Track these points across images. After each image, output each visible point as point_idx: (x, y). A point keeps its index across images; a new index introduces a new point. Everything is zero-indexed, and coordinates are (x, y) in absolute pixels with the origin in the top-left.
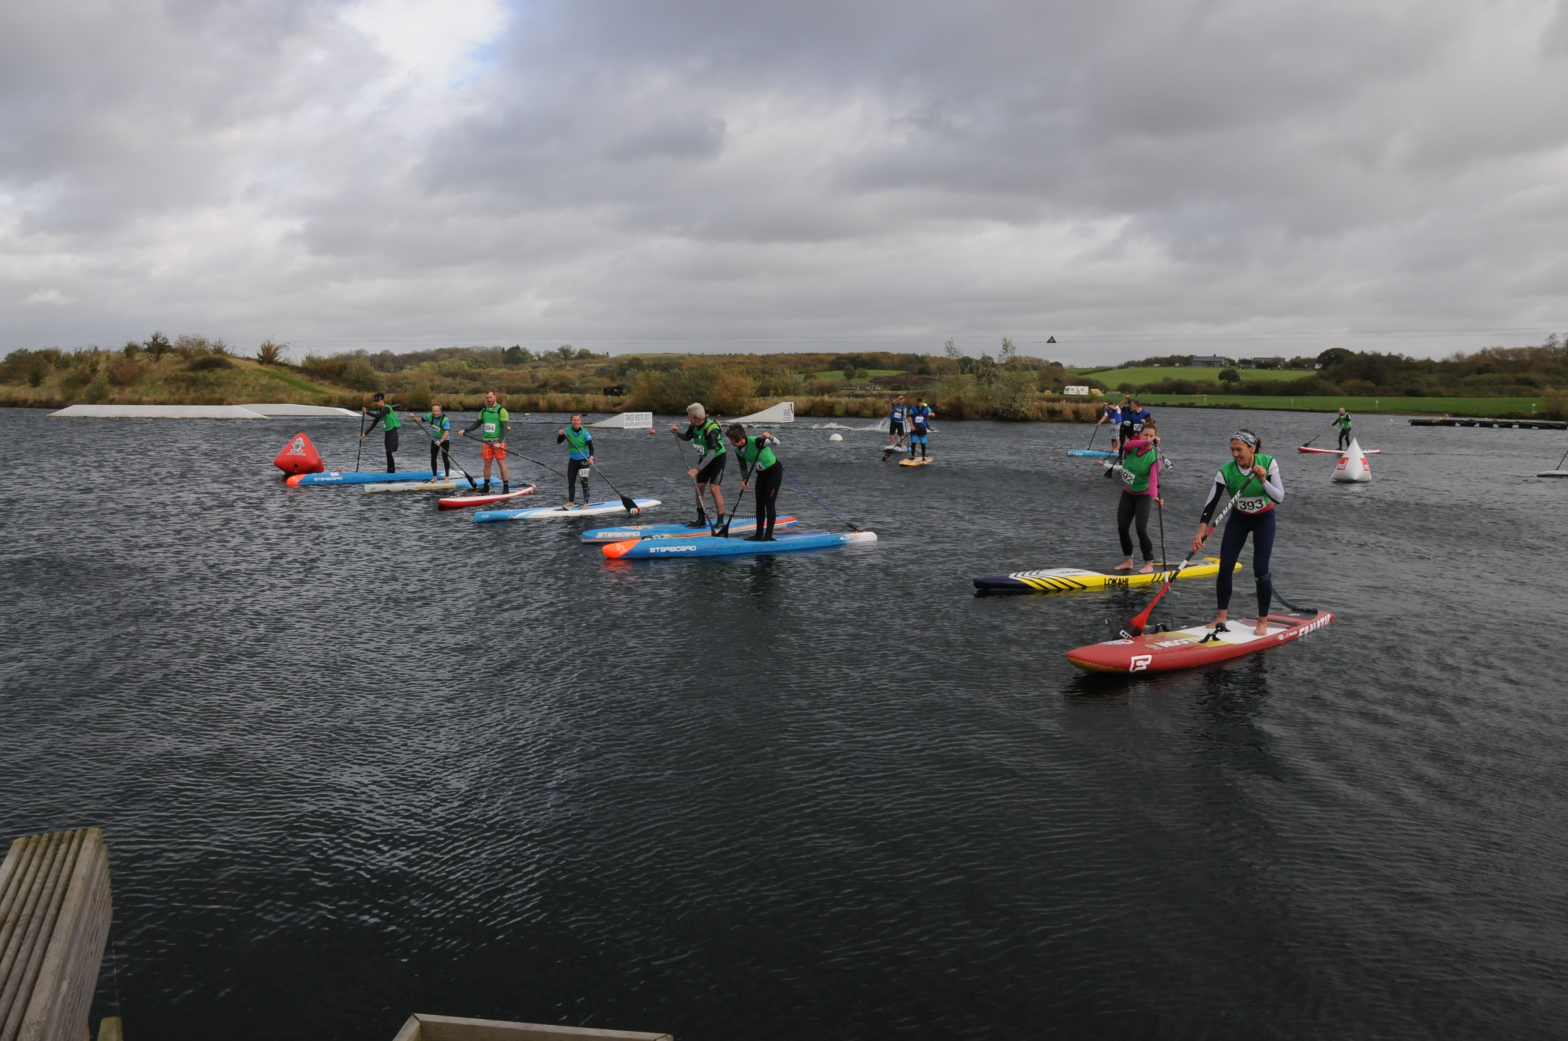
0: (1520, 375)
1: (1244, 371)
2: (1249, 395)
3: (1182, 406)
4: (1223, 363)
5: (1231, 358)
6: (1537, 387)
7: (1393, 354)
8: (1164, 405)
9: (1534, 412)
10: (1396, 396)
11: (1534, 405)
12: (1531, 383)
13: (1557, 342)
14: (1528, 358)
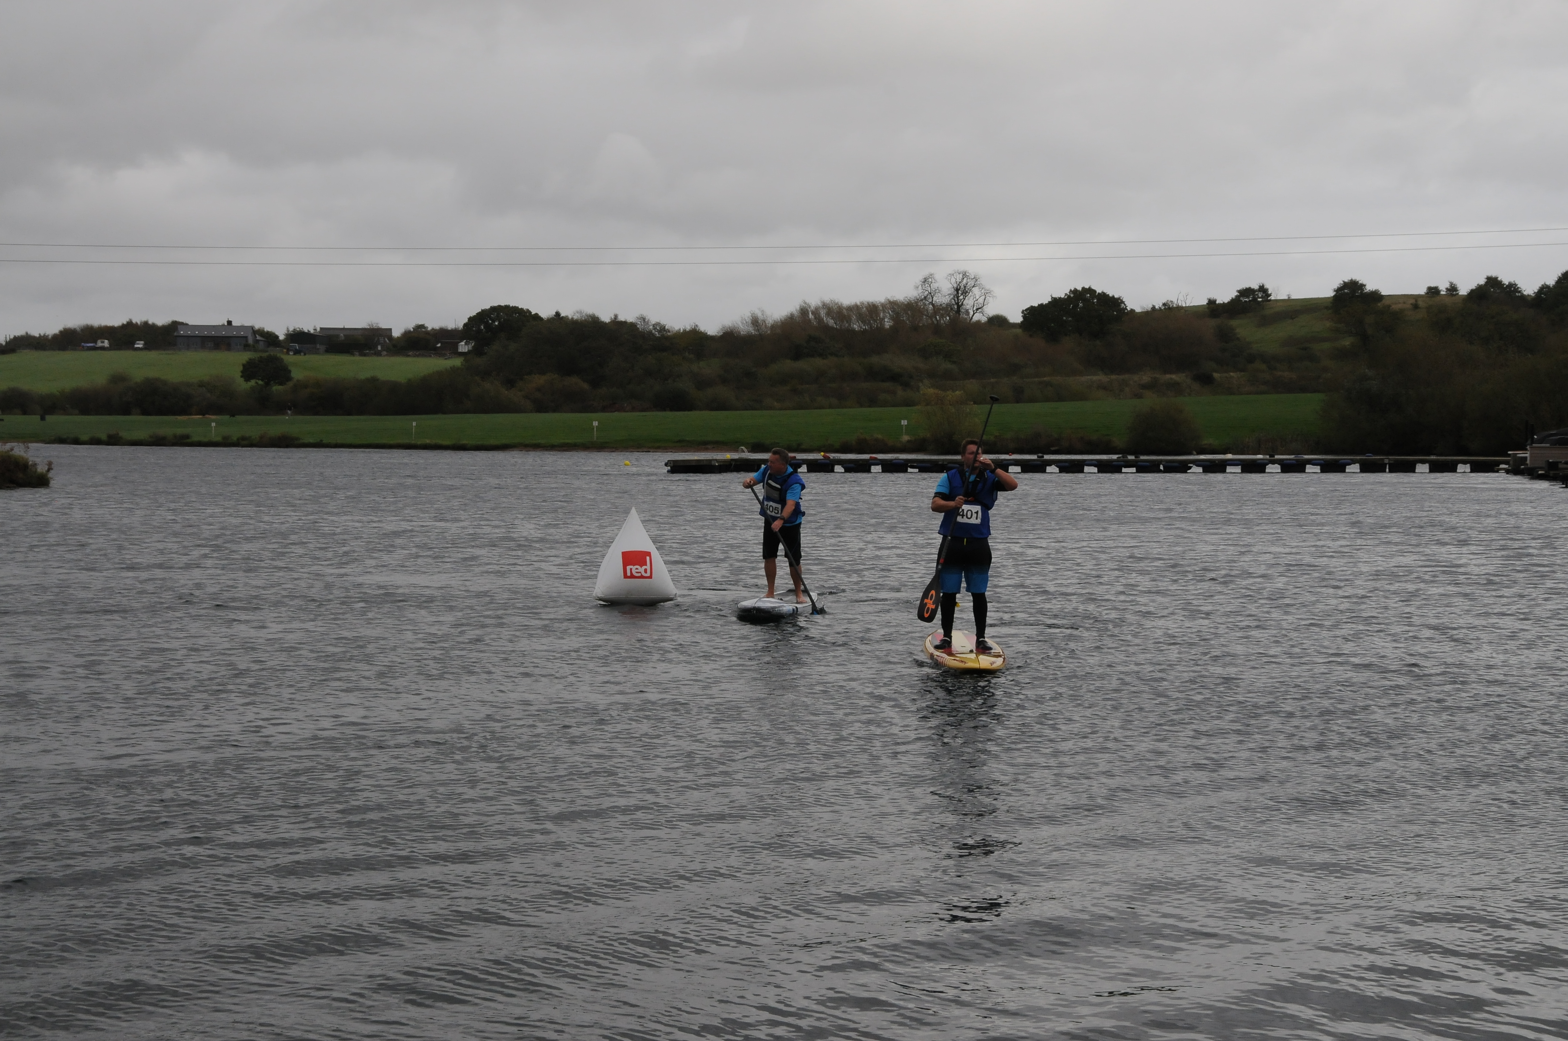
0: (875, 360)
1: (301, 358)
2: (317, 414)
3: (159, 441)
4: (250, 341)
5: (267, 328)
6: (906, 385)
7: (621, 318)
8: (113, 440)
9: (906, 438)
10: (633, 409)
11: (904, 422)
12: (895, 377)
13: (938, 290)
14: (888, 324)
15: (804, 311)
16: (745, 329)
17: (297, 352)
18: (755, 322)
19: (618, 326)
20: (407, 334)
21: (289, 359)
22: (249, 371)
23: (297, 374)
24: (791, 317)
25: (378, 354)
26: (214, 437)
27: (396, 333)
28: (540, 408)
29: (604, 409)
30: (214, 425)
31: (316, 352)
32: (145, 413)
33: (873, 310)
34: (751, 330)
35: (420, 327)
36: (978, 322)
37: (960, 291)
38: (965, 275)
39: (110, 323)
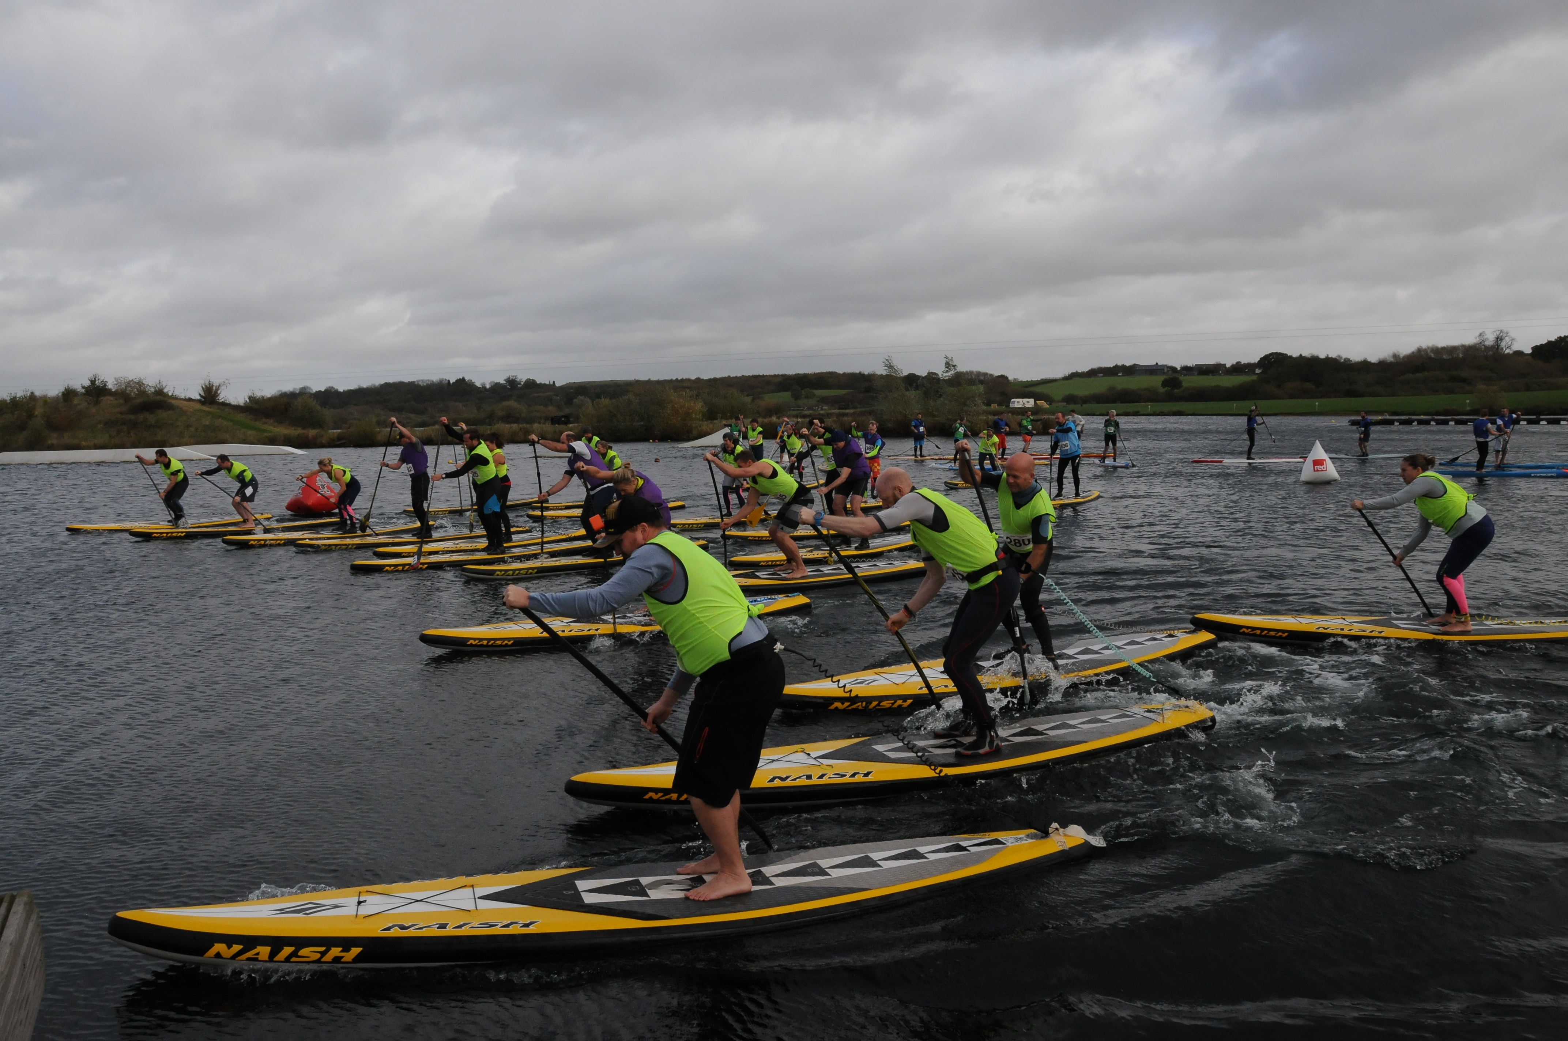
0: (1455, 372)
1: (1187, 377)
2: (1194, 400)
4: (1166, 371)
5: (1173, 366)
6: (1469, 384)
7: (1331, 356)
9: (1468, 408)
10: (1335, 397)
11: (1468, 401)
12: (1464, 380)
13: (1487, 339)
14: (1461, 356)
15: (1419, 350)
16: (1391, 359)
17: (1185, 375)
18: (1395, 356)
19: (1328, 360)
20: (1233, 366)
21: (1182, 378)
22: (1165, 383)
23: (1185, 384)
24: (1413, 353)
25: (1220, 375)
26: (1149, 411)
27: (1228, 366)
28: (1292, 397)
29: (1322, 397)
30: (1150, 407)
31: (1193, 375)
32: (1122, 402)
33: (1453, 349)
34: (1392, 360)
35: (1238, 363)
36: (1508, 354)
37: (1499, 339)
38: (1501, 331)
39: (1108, 366)
